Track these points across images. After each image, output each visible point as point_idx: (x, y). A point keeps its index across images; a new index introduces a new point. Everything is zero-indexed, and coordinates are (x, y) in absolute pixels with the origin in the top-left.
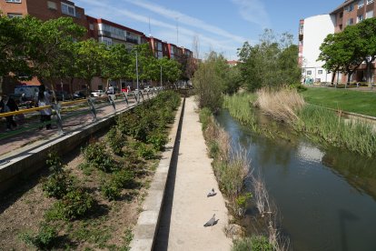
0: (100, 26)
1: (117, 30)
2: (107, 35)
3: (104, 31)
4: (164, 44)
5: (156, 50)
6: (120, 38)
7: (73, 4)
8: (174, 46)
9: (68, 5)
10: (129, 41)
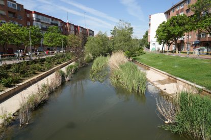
0: (34, 15)
1: (45, 18)
2: (38, 20)
3: (36, 18)
4: (76, 27)
5: (70, 30)
6: (46, 22)
7: (15, 2)
8: (82, 28)
9: (12, 3)
10: (52, 24)
